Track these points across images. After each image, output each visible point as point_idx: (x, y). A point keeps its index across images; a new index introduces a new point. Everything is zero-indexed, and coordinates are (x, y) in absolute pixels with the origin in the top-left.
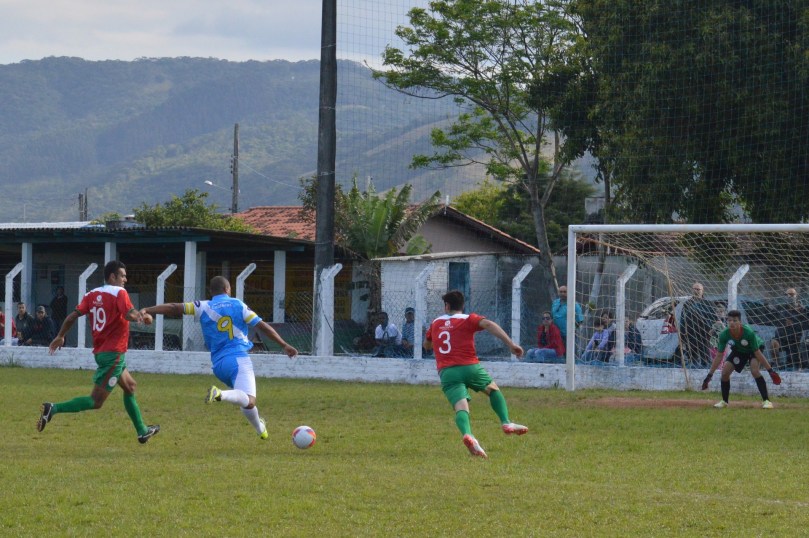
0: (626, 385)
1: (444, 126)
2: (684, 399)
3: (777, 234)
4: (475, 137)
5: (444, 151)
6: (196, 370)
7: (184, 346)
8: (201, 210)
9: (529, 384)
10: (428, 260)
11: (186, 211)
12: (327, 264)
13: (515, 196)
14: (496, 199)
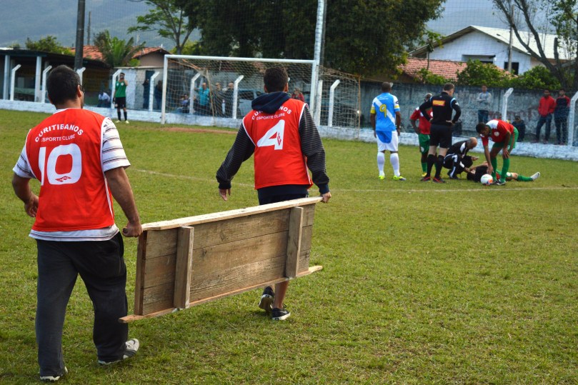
0: (193, 123)
1: (143, 14)
2: (210, 130)
3: (246, 62)
4: (156, 19)
5: (142, 25)
6: (26, 109)
7: (35, 99)
8: (53, 45)
9: (155, 121)
10: (137, 69)
11: (46, 45)
12: (80, 68)
13: (200, 46)
14: (192, 47)
